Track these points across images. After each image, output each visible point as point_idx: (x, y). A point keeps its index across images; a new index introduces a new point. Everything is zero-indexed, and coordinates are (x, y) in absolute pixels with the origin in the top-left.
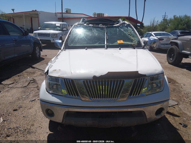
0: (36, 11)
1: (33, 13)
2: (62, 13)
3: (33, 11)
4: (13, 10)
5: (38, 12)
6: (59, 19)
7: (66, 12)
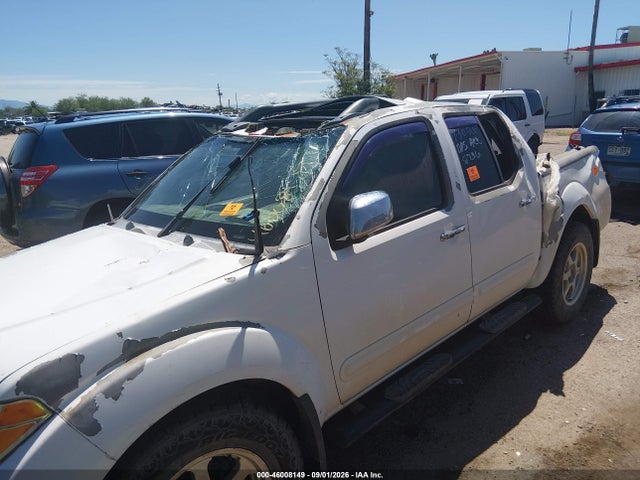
0: (494, 51)
1: (487, 59)
2: (592, 48)
3: (486, 53)
4: (434, 57)
5: (500, 54)
6: (577, 70)
7: (619, 42)
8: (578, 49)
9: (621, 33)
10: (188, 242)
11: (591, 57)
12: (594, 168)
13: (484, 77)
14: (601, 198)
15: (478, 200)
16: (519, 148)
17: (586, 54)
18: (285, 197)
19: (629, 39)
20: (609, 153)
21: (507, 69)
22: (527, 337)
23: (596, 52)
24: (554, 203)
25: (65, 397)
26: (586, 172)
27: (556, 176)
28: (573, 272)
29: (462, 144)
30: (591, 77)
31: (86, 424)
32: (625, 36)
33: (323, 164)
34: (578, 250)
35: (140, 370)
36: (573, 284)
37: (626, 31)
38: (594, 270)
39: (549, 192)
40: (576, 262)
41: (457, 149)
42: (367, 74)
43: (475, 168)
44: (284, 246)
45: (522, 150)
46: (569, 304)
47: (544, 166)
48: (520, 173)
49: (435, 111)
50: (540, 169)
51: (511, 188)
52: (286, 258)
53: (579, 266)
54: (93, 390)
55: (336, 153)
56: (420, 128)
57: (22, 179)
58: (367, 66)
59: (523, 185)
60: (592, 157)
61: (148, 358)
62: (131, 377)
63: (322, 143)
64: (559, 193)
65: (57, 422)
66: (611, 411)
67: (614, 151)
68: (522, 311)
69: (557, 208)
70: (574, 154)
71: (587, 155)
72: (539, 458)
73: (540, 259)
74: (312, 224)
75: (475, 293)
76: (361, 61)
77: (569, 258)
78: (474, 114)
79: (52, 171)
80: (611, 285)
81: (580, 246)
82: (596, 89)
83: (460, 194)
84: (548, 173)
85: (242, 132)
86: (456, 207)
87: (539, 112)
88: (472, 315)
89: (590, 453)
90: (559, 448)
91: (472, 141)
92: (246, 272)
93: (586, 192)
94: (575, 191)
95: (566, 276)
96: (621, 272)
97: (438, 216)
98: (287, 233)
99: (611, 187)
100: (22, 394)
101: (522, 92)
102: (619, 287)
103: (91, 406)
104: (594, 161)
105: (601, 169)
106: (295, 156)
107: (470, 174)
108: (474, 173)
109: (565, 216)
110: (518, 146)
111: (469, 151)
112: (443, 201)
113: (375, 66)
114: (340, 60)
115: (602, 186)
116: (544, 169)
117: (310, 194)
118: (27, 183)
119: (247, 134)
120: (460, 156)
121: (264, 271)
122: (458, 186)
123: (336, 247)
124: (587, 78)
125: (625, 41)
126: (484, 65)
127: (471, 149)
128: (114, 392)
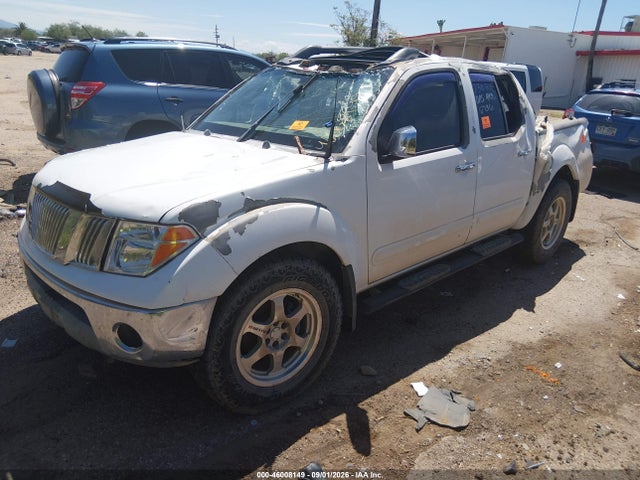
0: (501, 25)
1: (494, 32)
2: (596, 33)
3: (493, 26)
4: (441, 23)
5: (507, 28)
6: (579, 53)
7: (623, 30)
8: (583, 33)
9: (627, 21)
10: (266, 146)
11: (594, 43)
12: (582, 136)
13: (487, 50)
14: (585, 162)
15: (488, 144)
16: (524, 107)
17: (590, 38)
18: (346, 118)
19: (634, 28)
20: (597, 132)
21: (511, 45)
22: (507, 270)
23: (600, 37)
24: (546, 157)
25: (209, 228)
26: (575, 138)
27: (550, 137)
28: (552, 222)
29: (481, 97)
30: (591, 63)
31: (222, 247)
32: (630, 24)
33: (377, 96)
34: (559, 204)
35: (256, 219)
36: (551, 232)
37: (632, 20)
38: (569, 225)
39: (543, 148)
40: (555, 214)
41: (477, 100)
42: (374, 33)
43: (487, 118)
44: (346, 154)
45: (526, 109)
46: (545, 248)
47: (542, 126)
48: (523, 129)
49: (463, 65)
50: (538, 128)
51: (514, 139)
52: (348, 162)
53: (557, 217)
54: (226, 227)
55: (388, 88)
56: (450, 78)
57: (72, 92)
58: (375, 24)
59: (523, 139)
60: (582, 127)
61: (260, 212)
62: (250, 222)
63: (374, 79)
64: (552, 150)
65: (203, 244)
66: (568, 325)
67: (602, 131)
68: (508, 244)
69: (547, 162)
70: (567, 122)
71: (578, 125)
72: (509, 347)
73: (527, 204)
74: (368, 141)
75: (474, 220)
76: (370, 18)
77: (551, 209)
78: (491, 73)
79: (101, 87)
80: (582, 241)
81: (561, 200)
82: (594, 75)
83: (475, 137)
84: (543, 133)
85: (297, 67)
86: (471, 146)
87: (539, 89)
88: (470, 239)
89: (548, 348)
90: (525, 343)
91: (489, 96)
92: (322, 167)
93: (573, 156)
94: (564, 153)
95: (546, 224)
96: (592, 232)
97: (455, 151)
98: (349, 144)
99: (594, 157)
100: (182, 221)
101: (525, 67)
102: (588, 244)
103: (225, 236)
104: (582, 131)
105: (588, 139)
106: (351, 88)
107: (484, 122)
108: (487, 121)
109: (553, 172)
110: (523, 105)
111: (484, 104)
112: (461, 141)
113: (383, 25)
114: (349, 15)
115: (587, 153)
116: (542, 129)
117: (367, 117)
118: (77, 96)
119: (301, 69)
120: (478, 106)
121: (333, 169)
122: (474, 130)
123: (381, 161)
124: (587, 63)
125: (630, 30)
126: (489, 37)
127: (486, 102)
128: (240, 230)
